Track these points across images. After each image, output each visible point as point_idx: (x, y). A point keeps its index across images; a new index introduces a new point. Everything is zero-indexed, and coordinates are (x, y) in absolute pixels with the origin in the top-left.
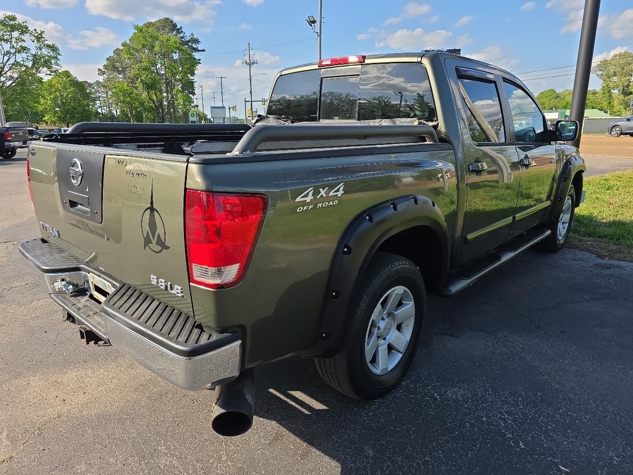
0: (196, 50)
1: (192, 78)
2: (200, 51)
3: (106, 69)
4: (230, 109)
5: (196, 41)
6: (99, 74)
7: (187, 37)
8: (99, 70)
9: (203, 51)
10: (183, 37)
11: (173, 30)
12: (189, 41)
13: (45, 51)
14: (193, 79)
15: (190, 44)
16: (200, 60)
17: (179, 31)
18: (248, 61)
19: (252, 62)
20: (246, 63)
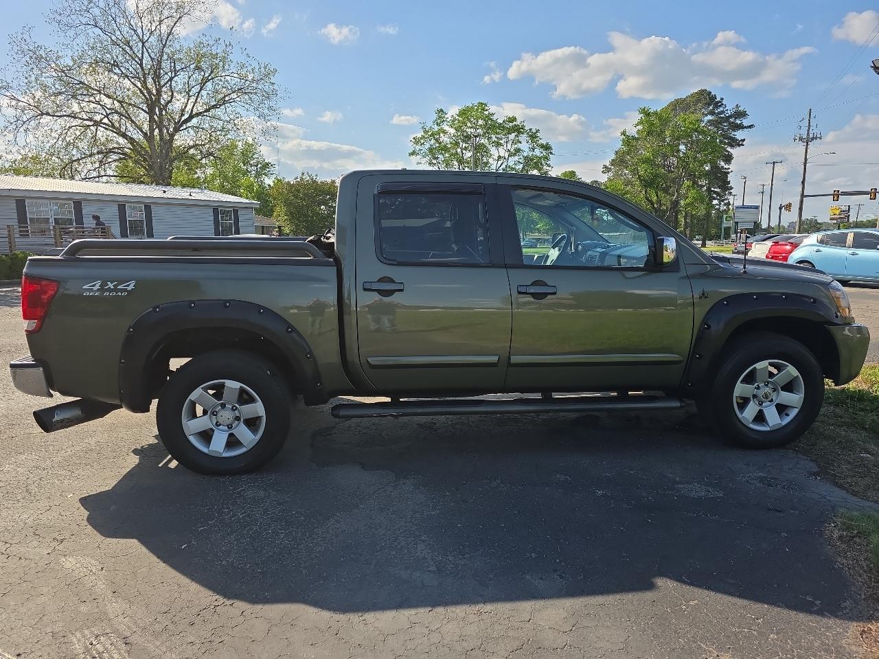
0: (741, 127)
1: (727, 166)
2: (746, 127)
3: (612, 165)
4: (780, 208)
5: (743, 114)
6: (603, 172)
7: (729, 112)
8: (605, 167)
9: (750, 127)
10: (723, 112)
11: (709, 105)
12: (730, 117)
13: (538, 152)
14: (729, 169)
15: (732, 120)
16: (744, 140)
17: (718, 104)
18: (805, 136)
19: (811, 136)
20: (801, 139)
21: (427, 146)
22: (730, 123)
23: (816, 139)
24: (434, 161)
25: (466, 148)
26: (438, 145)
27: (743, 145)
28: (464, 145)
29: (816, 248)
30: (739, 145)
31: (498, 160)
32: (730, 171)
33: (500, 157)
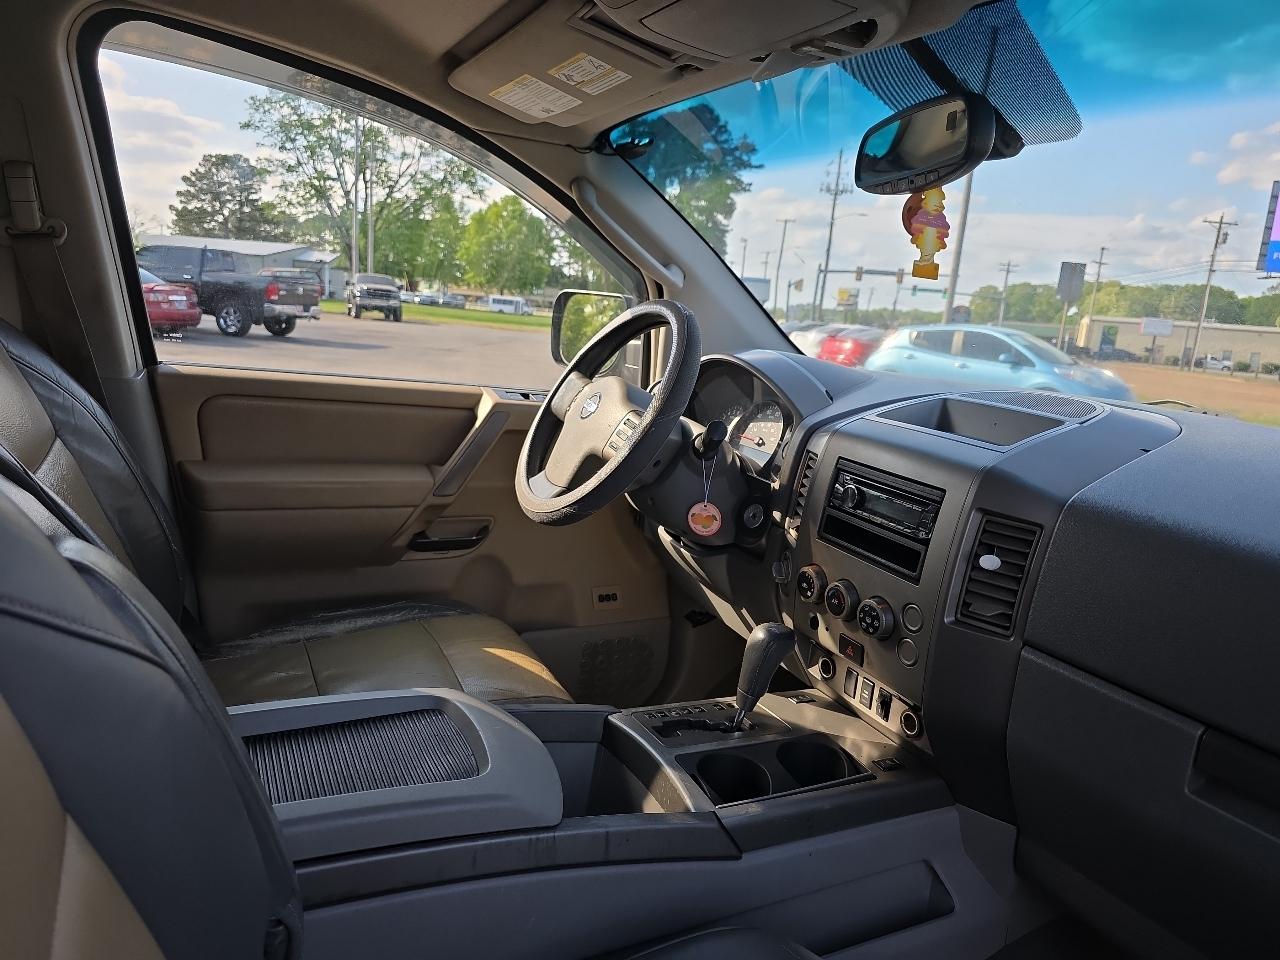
0: (748, 165)
2: (754, 167)
5: (751, 149)
7: (734, 142)
10: (726, 141)
12: (736, 149)
14: (728, 225)
15: (737, 154)
16: (751, 184)
18: (833, 187)
19: (841, 188)
20: (828, 190)
21: (276, 116)
22: (736, 158)
23: (846, 191)
24: (289, 145)
25: (346, 131)
26: (295, 117)
27: (749, 190)
28: (345, 125)
29: (907, 353)
30: (745, 190)
31: (402, 158)
32: (729, 228)
33: (404, 155)
